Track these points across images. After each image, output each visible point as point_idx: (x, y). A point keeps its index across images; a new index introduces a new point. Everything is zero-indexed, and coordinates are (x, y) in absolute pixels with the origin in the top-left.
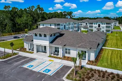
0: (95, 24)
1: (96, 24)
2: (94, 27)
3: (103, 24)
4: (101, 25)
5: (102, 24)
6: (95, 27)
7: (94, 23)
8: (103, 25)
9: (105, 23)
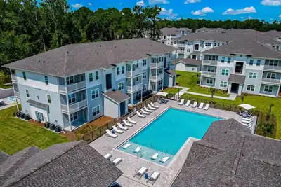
0: (226, 59)
3: (255, 61)
4: (246, 66)
5: (251, 64)
9: (263, 62)
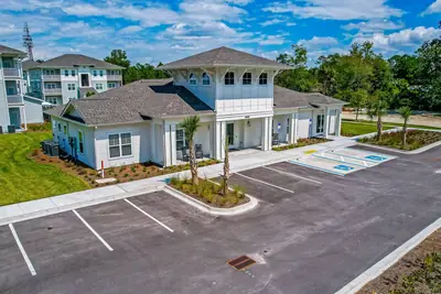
1: (73, 75)
2: (64, 87)
6: (71, 87)
7: (62, 71)
8: (98, 78)
